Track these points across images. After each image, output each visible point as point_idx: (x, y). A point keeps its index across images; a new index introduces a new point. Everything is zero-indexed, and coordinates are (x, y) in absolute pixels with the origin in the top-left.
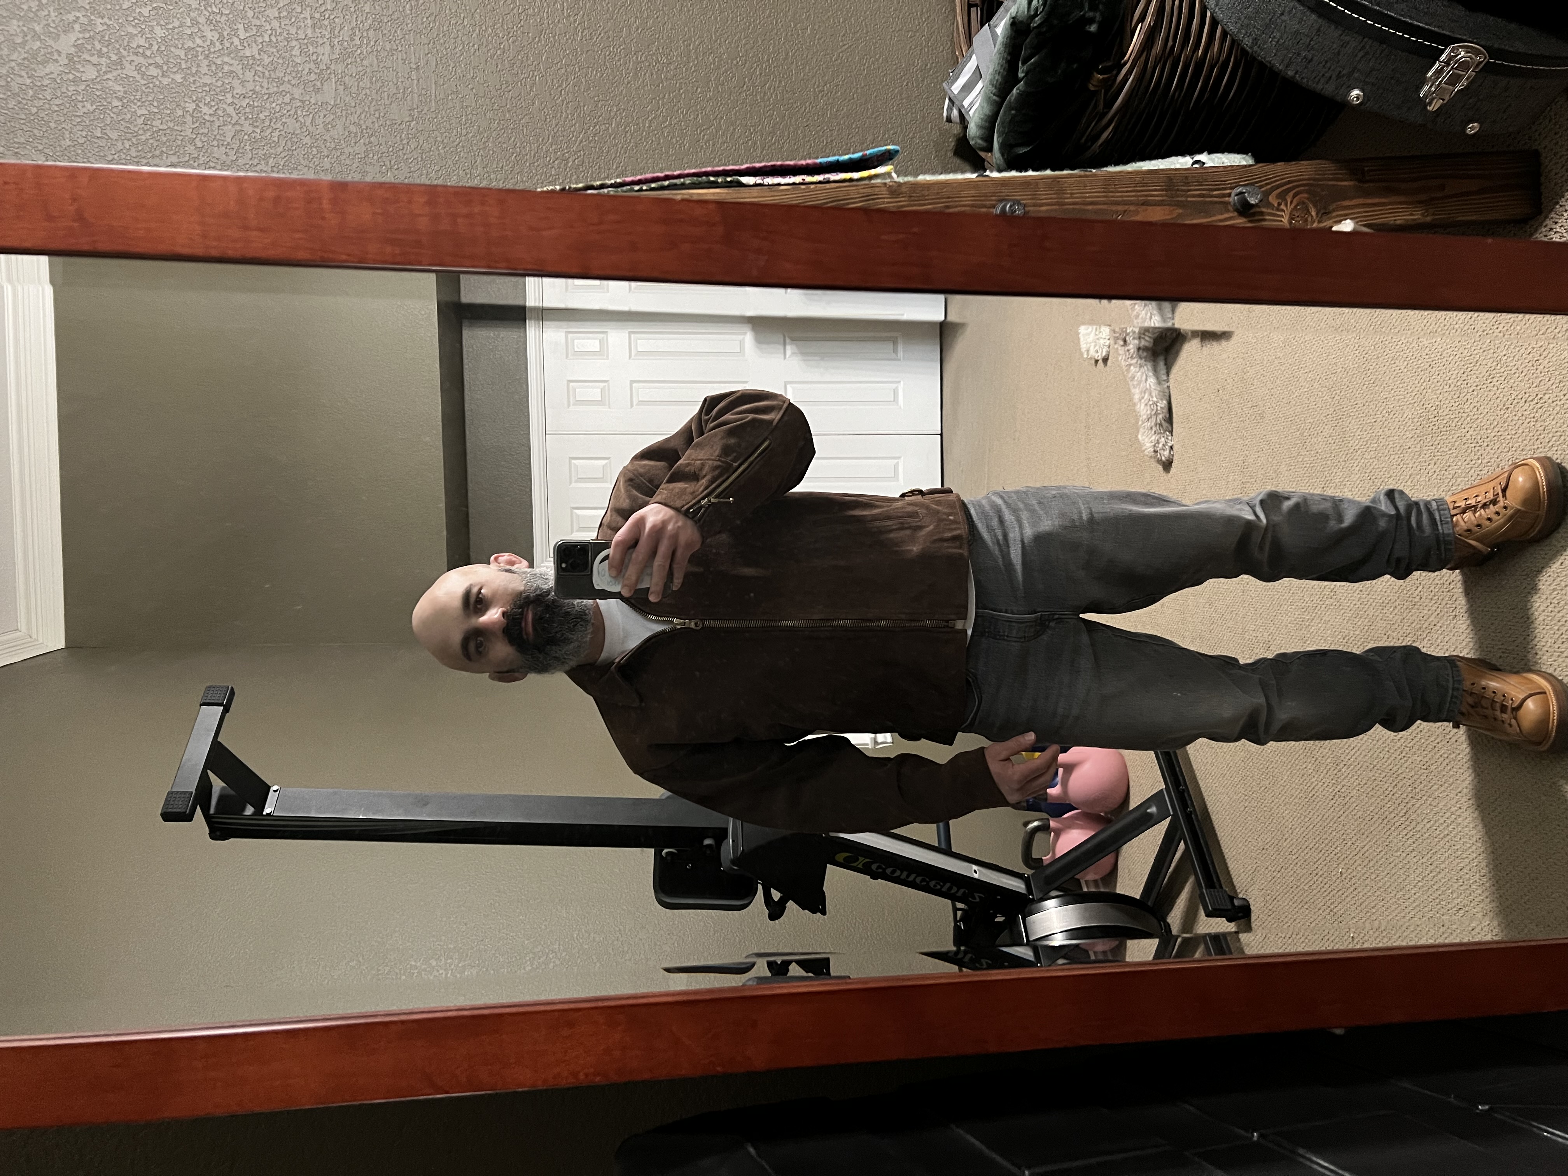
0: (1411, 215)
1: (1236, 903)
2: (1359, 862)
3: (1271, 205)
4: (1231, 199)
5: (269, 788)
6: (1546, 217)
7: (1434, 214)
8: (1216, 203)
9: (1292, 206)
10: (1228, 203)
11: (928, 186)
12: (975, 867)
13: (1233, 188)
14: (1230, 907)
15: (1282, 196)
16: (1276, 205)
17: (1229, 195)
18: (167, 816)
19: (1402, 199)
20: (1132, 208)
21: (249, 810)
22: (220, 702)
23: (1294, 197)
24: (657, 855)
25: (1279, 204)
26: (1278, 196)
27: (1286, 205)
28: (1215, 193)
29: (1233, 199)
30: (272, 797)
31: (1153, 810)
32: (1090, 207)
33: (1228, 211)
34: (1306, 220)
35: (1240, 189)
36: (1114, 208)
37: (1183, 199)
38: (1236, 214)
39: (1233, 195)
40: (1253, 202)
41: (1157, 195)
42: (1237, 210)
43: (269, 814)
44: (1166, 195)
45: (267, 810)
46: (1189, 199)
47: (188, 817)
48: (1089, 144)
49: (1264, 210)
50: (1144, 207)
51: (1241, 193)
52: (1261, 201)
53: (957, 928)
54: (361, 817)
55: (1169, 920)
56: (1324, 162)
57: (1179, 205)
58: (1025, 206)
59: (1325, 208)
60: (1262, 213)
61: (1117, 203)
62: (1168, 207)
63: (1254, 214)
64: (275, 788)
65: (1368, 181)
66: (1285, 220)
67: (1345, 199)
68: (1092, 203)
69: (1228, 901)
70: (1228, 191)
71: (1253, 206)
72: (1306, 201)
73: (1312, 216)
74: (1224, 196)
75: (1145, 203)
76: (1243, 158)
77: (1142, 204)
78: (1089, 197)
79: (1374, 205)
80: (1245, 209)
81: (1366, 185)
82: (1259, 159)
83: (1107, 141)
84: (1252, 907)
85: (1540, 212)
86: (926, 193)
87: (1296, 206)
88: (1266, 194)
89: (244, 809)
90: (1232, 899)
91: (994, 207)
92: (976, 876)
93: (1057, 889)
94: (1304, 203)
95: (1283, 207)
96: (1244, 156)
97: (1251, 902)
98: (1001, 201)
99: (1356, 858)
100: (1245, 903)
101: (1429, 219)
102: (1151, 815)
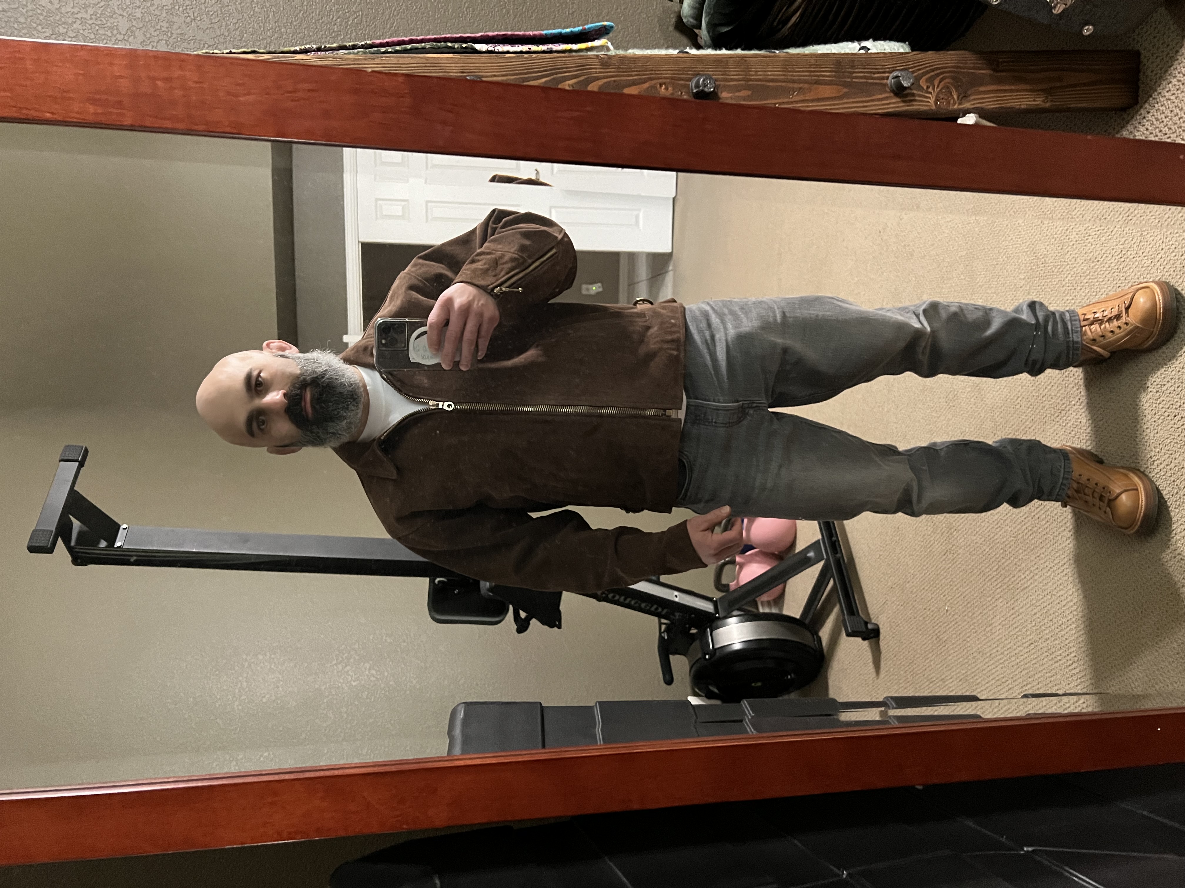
0: (1034, 101)
1: (870, 626)
2: (960, 603)
3: (920, 88)
4: (889, 82)
5: (119, 527)
6: (1141, 107)
7: (1052, 101)
8: (876, 84)
9: (939, 89)
10: (886, 85)
11: (635, 59)
12: (676, 593)
13: (890, 72)
14: (864, 630)
15: (931, 80)
16: (925, 88)
17: (888, 78)
18: (32, 549)
19: (1028, 87)
20: (806, 86)
21: (103, 544)
22: (76, 458)
23: (940, 82)
24: (432, 582)
25: (928, 87)
26: (927, 81)
27: (934, 89)
28: (876, 75)
29: (890, 81)
30: (122, 534)
31: (811, 554)
32: (771, 84)
33: (886, 92)
34: (949, 103)
35: (895, 74)
36: (791, 85)
37: (849, 80)
38: (892, 94)
39: (890, 78)
40: (905, 85)
41: (827, 75)
42: (893, 91)
43: (118, 547)
44: (834, 76)
45: (118, 544)
46: (854, 80)
47: (50, 550)
48: (780, 26)
49: (915, 92)
50: (815, 86)
51: (897, 77)
52: (913, 84)
53: (661, 638)
54: (194, 550)
55: (821, 634)
56: (966, 52)
57: (845, 85)
58: (716, 80)
59: (965, 92)
60: (913, 95)
61: (794, 82)
62: (835, 86)
63: (907, 95)
64: (124, 526)
65: (1002, 71)
66: (932, 101)
67: (981, 85)
68: (772, 81)
69: (863, 625)
70: (887, 75)
71: (906, 88)
72: (949, 85)
73: (953, 98)
74: (883, 78)
75: (817, 82)
76: (902, 46)
77: (815, 83)
78: (771, 75)
79: (1005, 91)
80: (899, 91)
81: (999, 74)
82: (914, 47)
83: (795, 25)
84: (881, 631)
85: (1137, 103)
86: (633, 65)
87: (941, 90)
88: (917, 79)
89: (98, 543)
90: (866, 623)
91: (690, 80)
92: (677, 600)
93: (738, 610)
94: (948, 87)
95: (930, 90)
96: (902, 44)
97: (881, 626)
98: (696, 75)
99: (959, 600)
100: (876, 627)
101: (1048, 105)
102: (809, 559)
